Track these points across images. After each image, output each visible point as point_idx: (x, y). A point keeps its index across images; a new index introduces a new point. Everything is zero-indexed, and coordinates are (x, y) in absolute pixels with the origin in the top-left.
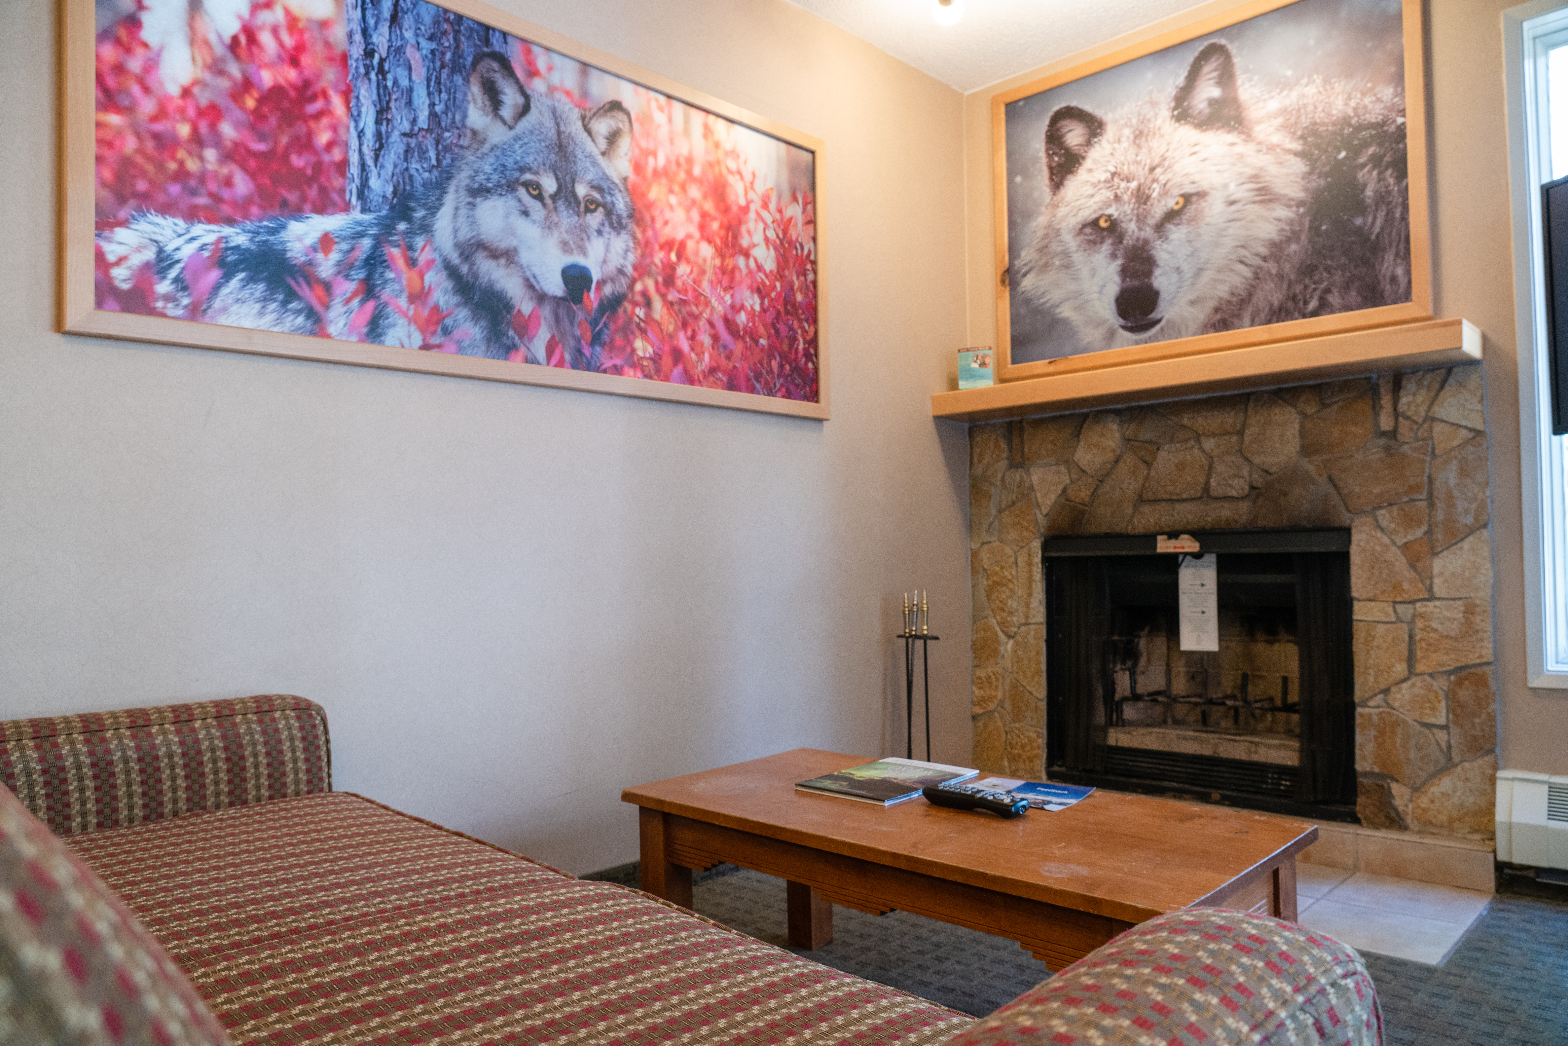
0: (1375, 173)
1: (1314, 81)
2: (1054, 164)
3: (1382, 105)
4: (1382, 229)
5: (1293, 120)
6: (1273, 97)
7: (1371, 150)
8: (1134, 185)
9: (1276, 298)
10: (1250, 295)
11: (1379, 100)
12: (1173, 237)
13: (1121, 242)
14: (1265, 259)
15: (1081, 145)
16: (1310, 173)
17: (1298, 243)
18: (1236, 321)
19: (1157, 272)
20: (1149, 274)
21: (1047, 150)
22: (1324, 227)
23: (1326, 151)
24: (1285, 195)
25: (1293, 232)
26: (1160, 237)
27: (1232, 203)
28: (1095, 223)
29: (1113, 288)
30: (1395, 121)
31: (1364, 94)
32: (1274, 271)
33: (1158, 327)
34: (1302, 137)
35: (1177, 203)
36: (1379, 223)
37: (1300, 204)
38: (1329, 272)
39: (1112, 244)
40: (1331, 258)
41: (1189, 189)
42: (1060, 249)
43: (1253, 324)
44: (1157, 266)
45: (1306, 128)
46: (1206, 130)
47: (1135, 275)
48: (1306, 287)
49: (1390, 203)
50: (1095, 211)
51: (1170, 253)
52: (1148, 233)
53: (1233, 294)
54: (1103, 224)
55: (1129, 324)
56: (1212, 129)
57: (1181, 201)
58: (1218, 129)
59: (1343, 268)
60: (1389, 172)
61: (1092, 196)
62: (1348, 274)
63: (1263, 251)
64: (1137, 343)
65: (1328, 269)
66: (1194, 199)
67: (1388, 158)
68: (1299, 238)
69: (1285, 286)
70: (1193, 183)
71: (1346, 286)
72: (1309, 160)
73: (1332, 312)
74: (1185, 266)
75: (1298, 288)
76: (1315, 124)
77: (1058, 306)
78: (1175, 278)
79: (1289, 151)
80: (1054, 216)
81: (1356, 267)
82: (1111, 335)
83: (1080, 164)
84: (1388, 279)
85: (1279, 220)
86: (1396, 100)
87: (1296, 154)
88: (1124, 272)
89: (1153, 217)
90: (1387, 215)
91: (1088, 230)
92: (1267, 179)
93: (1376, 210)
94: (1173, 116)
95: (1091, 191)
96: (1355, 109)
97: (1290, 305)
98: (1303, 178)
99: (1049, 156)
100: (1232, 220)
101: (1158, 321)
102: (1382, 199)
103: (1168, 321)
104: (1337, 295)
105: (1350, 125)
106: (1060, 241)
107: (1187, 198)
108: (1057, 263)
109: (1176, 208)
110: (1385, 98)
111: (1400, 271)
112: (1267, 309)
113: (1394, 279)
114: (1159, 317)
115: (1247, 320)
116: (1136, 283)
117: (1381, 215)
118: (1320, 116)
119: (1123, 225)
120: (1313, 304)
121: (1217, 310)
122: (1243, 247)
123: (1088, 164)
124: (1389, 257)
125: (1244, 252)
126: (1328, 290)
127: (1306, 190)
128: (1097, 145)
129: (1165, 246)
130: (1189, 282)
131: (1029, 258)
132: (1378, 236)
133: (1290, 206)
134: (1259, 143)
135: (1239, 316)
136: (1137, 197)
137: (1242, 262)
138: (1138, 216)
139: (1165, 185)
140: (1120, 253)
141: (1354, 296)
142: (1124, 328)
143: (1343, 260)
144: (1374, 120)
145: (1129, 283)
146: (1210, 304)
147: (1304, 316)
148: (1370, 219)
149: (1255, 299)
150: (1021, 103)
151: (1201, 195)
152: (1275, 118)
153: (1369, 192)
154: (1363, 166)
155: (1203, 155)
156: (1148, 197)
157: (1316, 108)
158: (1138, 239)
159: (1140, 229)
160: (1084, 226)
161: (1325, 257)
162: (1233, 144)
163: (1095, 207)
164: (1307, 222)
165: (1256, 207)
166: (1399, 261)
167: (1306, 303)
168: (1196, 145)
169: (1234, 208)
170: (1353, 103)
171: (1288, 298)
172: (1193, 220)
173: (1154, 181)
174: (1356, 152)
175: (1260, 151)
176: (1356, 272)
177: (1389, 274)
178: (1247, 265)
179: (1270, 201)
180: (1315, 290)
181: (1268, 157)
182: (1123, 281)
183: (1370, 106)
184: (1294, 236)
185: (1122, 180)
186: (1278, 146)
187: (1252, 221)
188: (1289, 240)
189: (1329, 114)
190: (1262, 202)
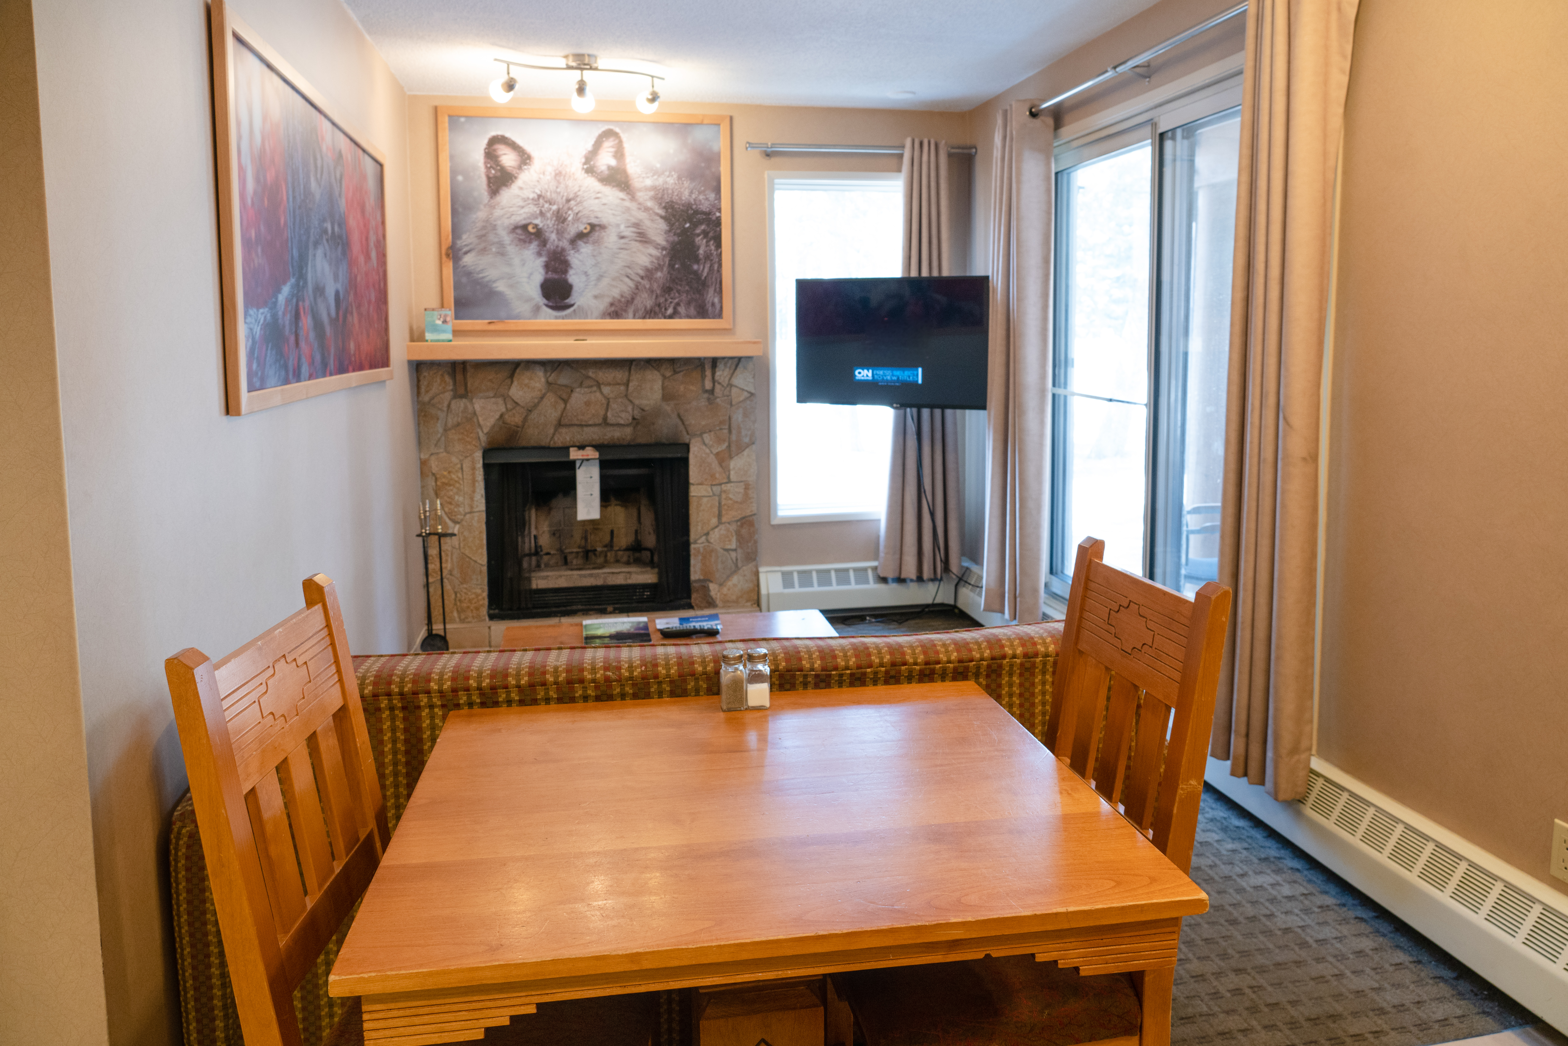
0: (705, 241)
1: (672, 176)
2: (491, 176)
3: (709, 203)
4: (708, 274)
5: (660, 196)
6: (648, 177)
7: (703, 227)
8: (555, 207)
9: (649, 303)
10: (633, 299)
11: (707, 199)
12: (583, 250)
13: (545, 245)
14: (642, 278)
15: (514, 168)
16: (670, 231)
17: (662, 272)
18: (624, 314)
19: (571, 272)
20: (565, 272)
21: (485, 163)
22: (677, 266)
23: (678, 220)
24: (655, 241)
25: (659, 265)
26: (573, 249)
27: (622, 237)
28: (525, 227)
29: (539, 276)
30: (715, 214)
31: (700, 193)
32: (648, 286)
33: (572, 309)
34: (665, 208)
35: (586, 228)
36: (706, 270)
37: (664, 248)
38: (679, 294)
39: (538, 246)
40: (681, 285)
41: (594, 221)
42: (496, 240)
43: (634, 317)
44: (572, 268)
45: (668, 203)
46: (606, 185)
47: (555, 271)
48: (666, 300)
49: (712, 260)
50: (525, 219)
51: (580, 261)
52: (565, 244)
53: (622, 296)
54: (530, 229)
55: (551, 304)
56: (610, 185)
57: (589, 228)
58: (614, 186)
59: (687, 292)
60: (712, 242)
61: (523, 207)
62: (689, 297)
63: (642, 273)
64: (556, 318)
65: (678, 292)
66: (597, 228)
67: (711, 234)
68: (662, 269)
69: (654, 297)
70: (597, 217)
71: (689, 303)
72: (669, 223)
73: (681, 318)
74: (590, 272)
75: (662, 300)
76: (672, 202)
77: (494, 281)
78: (584, 278)
79: (657, 214)
80: (492, 214)
81: (694, 293)
82: (537, 310)
83: (513, 182)
84: (710, 304)
85: (651, 255)
86: (716, 202)
87: (662, 217)
88: (547, 267)
89: (569, 234)
90: (710, 267)
91: (519, 231)
92: (644, 228)
93: (705, 262)
94: (583, 168)
95: (521, 203)
96: (695, 200)
97: (657, 309)
98: (665, 233)
99: (488, 169)
100: (622, 249)
101: (572, 305)
102: (708, 257)
103: (579, 306)
104: (683, 308)
105: (692, 209)
106: (496, 234)
107: (593, 227)
108: (494, 250)
109: (585, 231)
110: (710, 199)
111: (716, 300)
112: (643, 309)
113: (713, 304)
114: (572, 302)
115: (631, 314)
116: (555, 276)
117: (708, 266)
118: (675, 198)
119: (547, 234)
120: (670, 311)
121: (612, 304)
122: (628, 267)
123: (519, 183)
124: (711, 291)
125: (629, 271)
126: (678, 304)
127: (667, 241)
128: (526, 171)
129: (577, 255)
130: (593, 283)
131: (469, 241)
132: (705, 277)
133: (658, 249)
134: (639, 204)
135: (626, 311)
136: (557, 217)
137: (628, 277)
138: (557, 230)
139: (577, 214)
140: (544, 253)
141: (692, 311)
142: (547, 306)
143: (687, 288)
144: (704, 210)
145: (551, 275)
146: (608, 300)
147: (665, 318)
148: (702, 267)
149: (636, 302)
150: (463, 120)
151: (602, 227)
152: (650, 191)
153: (701, 251)
154: (698, 235)
155: (604, 201)
156: (565, 220)
157: (673, 192)
158: (557, 247)
159: (559, 240)
160: (516, 228)
161: (677, 284)
162: (623, 200)
163: (524, 216)
164: (667, 260)
165: (638, 244)
166: (716, 294)
167: (666, 309)
168: (598, 193)
169: (623, 241)
170: (694, 196)
171: (656, 304)
172: (597, 242)
173: (569, 209)
174: (695, 225)
175: (640, 209)
176: (694, 296)
177: (711, 301)
178: (631, 279)
179: (646, 242)
180: (671, 303)
181: (645, 214)
182: (547, 273)
183: (703, 201)
184: (659, 268)
185: (546, 202)
186: (651, 209)
187: (635, 252)
188: (657, 269)
189: (680, 199)
190: (641, 241)
